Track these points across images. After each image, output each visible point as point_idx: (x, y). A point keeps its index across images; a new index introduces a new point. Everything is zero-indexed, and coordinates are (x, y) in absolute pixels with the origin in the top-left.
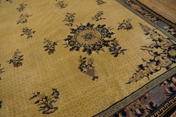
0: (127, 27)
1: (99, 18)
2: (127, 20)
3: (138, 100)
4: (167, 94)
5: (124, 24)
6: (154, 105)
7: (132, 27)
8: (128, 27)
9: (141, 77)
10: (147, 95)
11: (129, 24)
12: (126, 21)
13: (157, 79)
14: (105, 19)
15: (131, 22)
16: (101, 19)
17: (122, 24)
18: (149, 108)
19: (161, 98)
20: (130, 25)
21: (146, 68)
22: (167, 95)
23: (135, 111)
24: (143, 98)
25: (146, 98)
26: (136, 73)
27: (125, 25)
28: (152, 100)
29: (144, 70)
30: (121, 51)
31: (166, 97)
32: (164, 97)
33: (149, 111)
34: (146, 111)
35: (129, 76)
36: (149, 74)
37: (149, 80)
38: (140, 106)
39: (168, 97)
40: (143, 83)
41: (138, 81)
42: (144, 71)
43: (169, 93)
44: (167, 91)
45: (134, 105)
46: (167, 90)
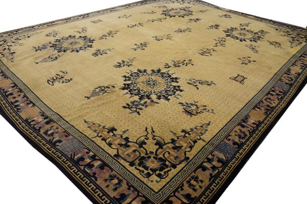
3: (64, 130)
4: (73, 154)
6: (58, 144)
8: (190, 111)
9: (95, 131)
10: (71, 137)
13: (95, 145)
16: (196, 86)
18: (54, 140)
19: (68, 149)
21: (111, 134)
22: (71, 155)
23: (51, 130)
24: (66, 134)
25: (66, 136)
26: (102, 126)
28: (64, 142)
29: (108, 132)
30: (136, 111)
31: (69, 154)
32: (69, 152)
33: (51, 140)
34: (51, 137)
35: (96, 120)
36: (102, 138)
37: (92, 138)
38: (57, 133)
39: (69, 156)
40: (87, 132)
41: (89, 129)
42: (106, 133)
43: (76, 157)
44: (77, 154)
45: (57, 128)
46: (80, 155)
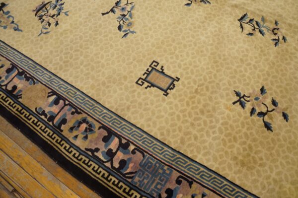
0: (46, 9)
1: (118, 12)
2: (49, 29)
5: (54, 15)
7: (35, 12)
8: (44, 9)
11: (44, 18)
12: (53, 25)
14: (103, 14)
15: (41, 26)
16: (112, 11)
17: (59, 14)
20: (41, 17)
27: (52, 12)
